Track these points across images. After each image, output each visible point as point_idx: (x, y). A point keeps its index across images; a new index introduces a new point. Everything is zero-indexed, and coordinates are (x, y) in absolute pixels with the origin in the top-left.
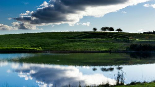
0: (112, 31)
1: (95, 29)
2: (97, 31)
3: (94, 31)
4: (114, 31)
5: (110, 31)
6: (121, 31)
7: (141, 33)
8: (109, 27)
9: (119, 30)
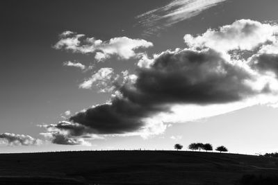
0: (208, 151)
1: (178, 146)
2: (182, 150)
3: (176, 150)
4: (212, 150)
5: (205, 151)
6: (226, 150)
7: (261, 156)
8: (204, 143)
9: (222, 149)
